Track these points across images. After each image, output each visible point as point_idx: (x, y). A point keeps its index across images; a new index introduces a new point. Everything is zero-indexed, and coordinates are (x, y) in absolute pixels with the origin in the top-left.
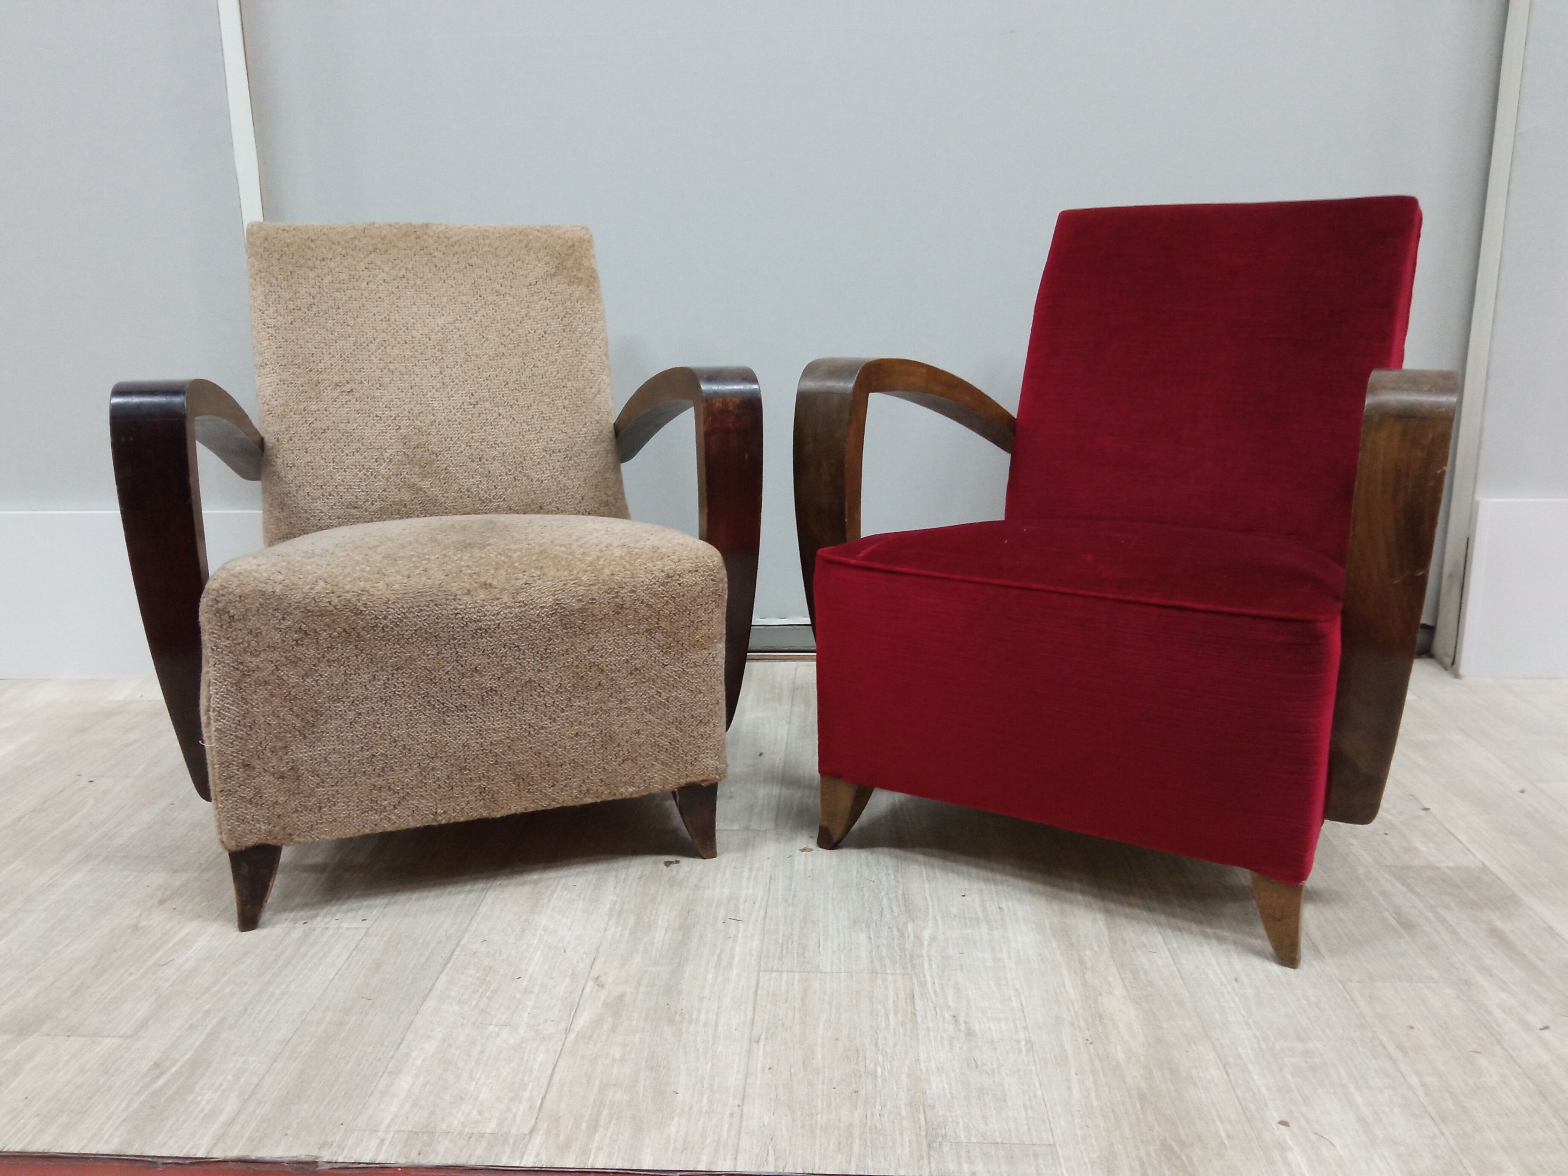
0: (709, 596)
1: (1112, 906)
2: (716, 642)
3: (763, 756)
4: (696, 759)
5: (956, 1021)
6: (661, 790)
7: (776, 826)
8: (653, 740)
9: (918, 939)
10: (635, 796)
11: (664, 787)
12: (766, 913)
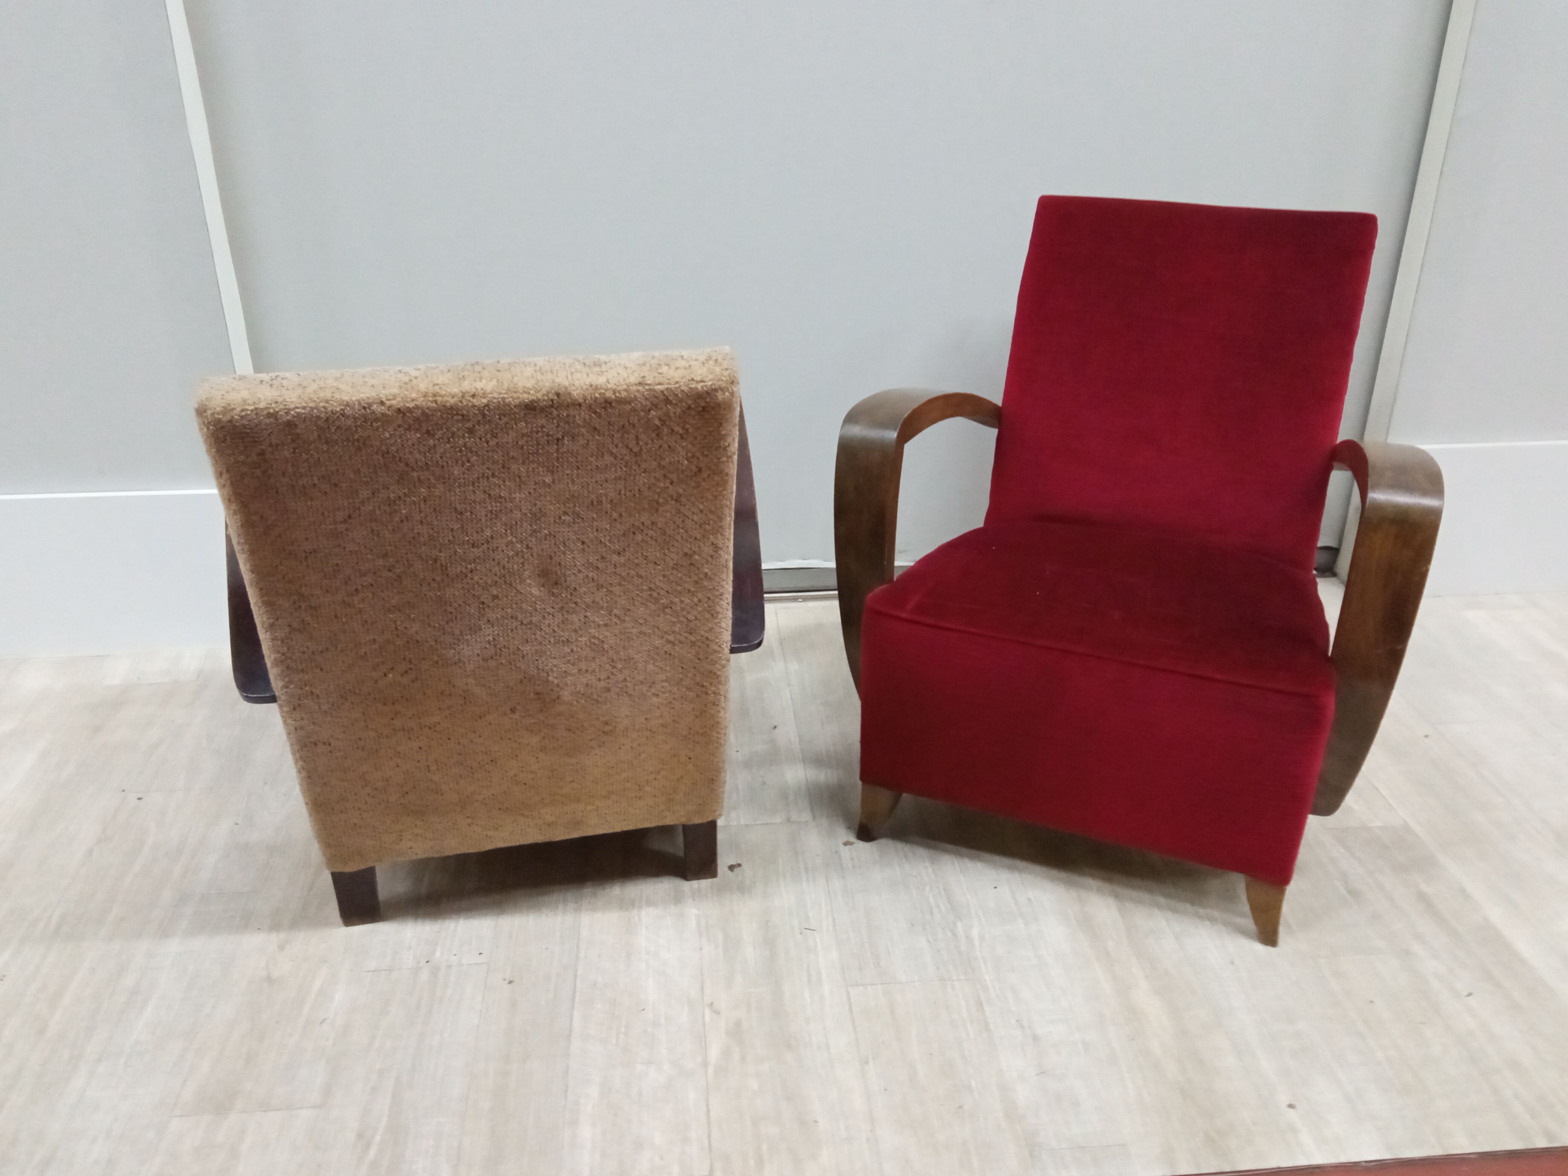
1: (1119, 889)
3: (777, 730)
5: (1022, 1027)
7: (814, 818)
9: (969, 938)
12: (834, 920)
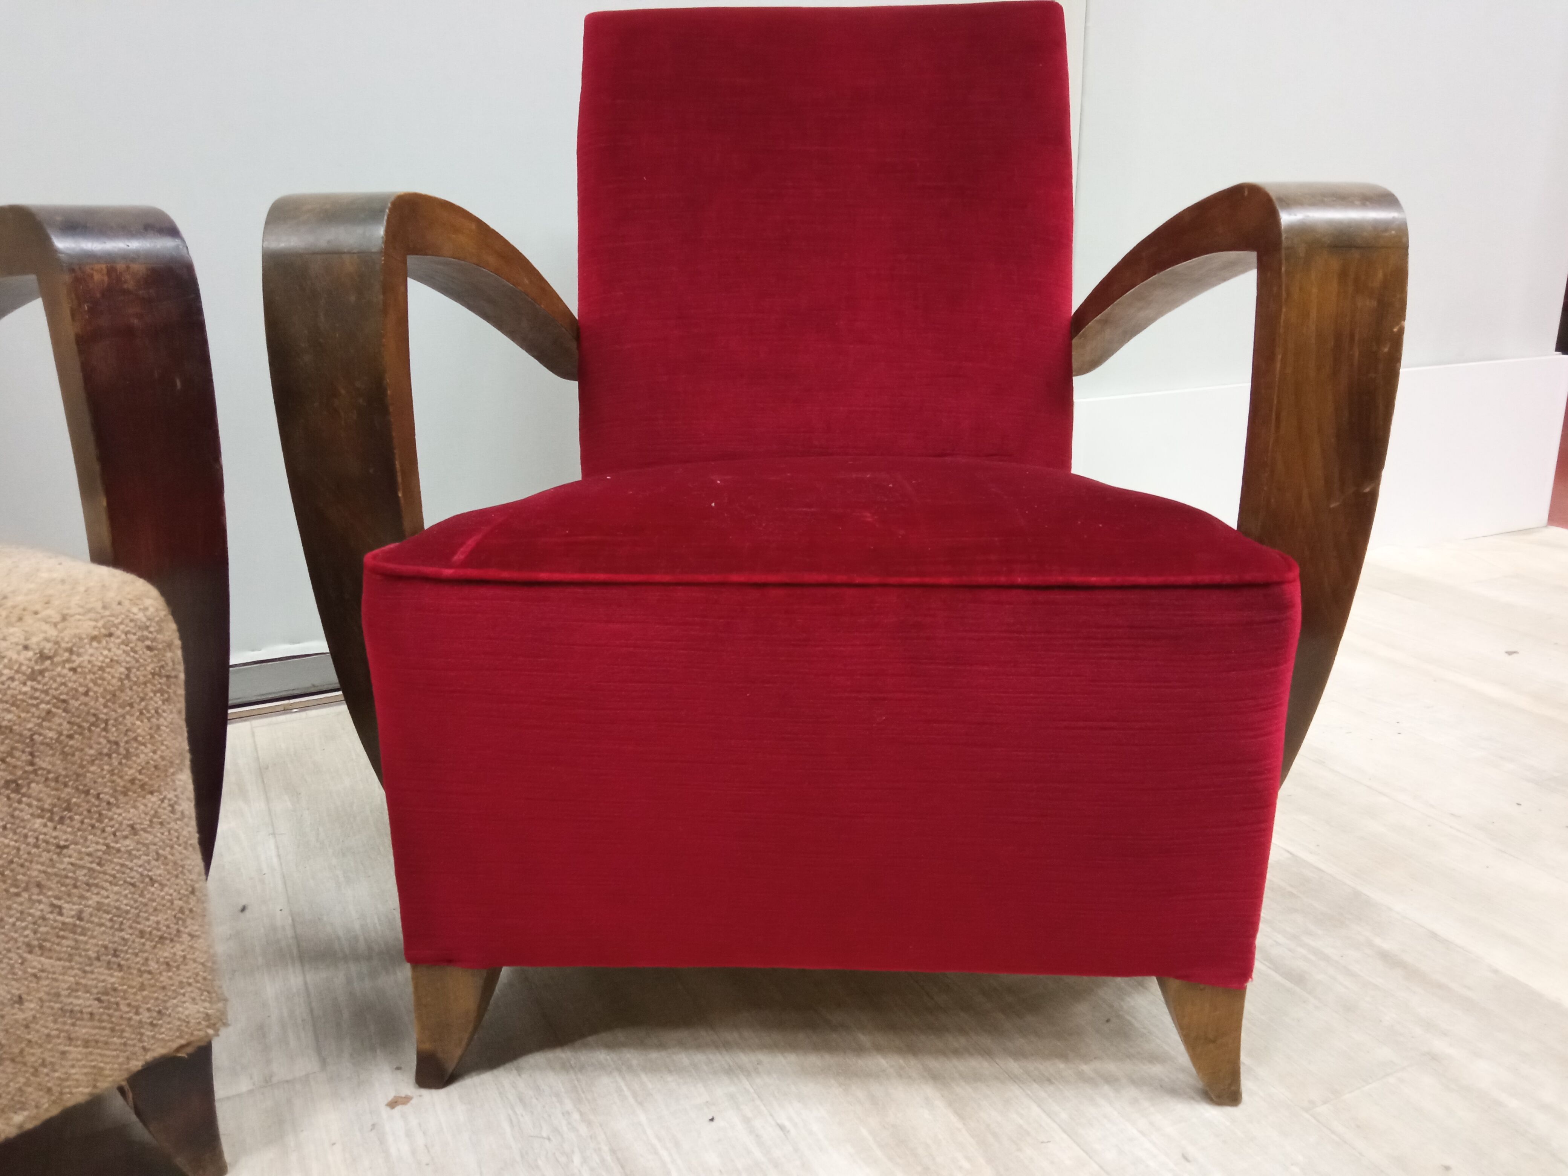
0: (145, 683)
2: (173, 774)
3: (247, 912)
4: (159, 1012)
6: (91, 1094)
7: (323, 1062)
8: (58, 1006)
10: (29, 1126)
11: (95, 1087)
